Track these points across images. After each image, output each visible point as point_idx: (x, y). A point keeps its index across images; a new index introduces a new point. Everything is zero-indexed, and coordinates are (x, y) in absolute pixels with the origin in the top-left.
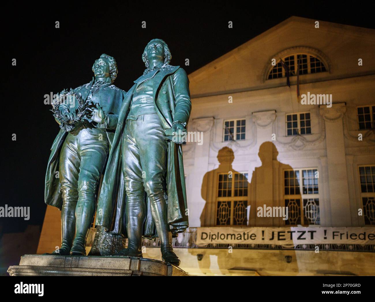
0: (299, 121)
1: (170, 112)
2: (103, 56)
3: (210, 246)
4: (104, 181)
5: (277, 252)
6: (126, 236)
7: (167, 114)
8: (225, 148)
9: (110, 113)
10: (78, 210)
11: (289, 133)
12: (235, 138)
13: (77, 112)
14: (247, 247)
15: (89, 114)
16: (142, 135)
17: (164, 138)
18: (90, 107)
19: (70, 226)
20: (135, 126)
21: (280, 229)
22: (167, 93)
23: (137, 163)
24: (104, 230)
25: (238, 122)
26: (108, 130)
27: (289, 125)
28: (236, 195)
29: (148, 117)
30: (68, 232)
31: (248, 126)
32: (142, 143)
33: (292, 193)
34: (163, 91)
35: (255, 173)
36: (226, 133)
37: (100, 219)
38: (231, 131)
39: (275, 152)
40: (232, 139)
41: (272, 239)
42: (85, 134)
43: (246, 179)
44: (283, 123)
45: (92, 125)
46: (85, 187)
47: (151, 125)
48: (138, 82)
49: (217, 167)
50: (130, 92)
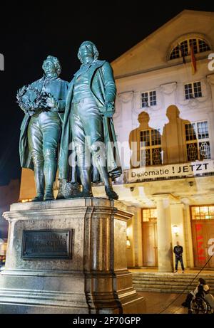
0: (193, 88)
1: (102, 95)
2: (49, 57)
3: (138, 181)
4: (61, 148)
5: (183, 180)
6: (81, 184)
7: (100, 97)
8: (143, 112)
9: (60, 99)
10: (45, 169)
11: (187, 98)
12: (149, 105)
13: (35, 101)
14: (163, 179)
15: (45, 101)
16: (84, 114)
17: (100, 114)
18: (45, 96)
19: (41, 181)
20: (78, 107)
21: (185, 165)
22: (98, 81)
24: (65, 181)
25: (151, 93)
26: (60, 112)
27: (186, 92)
28: (153, 144)
29: (87, 100)
30: (40, 185)
31: (157, 95)
32: (85, 119)
33: (191, 139)
34: (95, 80)
35: (166, 127)
36: (143, 101)
37: (61, 174)
38: (146, 100)
39: (177, 112)
40: (147, 106)
41: (180, 172)
42: (43, 117)
43: (159, 132)
44: (182, 91)
45: (48, 109)
46: (48, 154)
47: (89, 105)
48: (77, 74)
49: (138, 126)
50: (72, 83)
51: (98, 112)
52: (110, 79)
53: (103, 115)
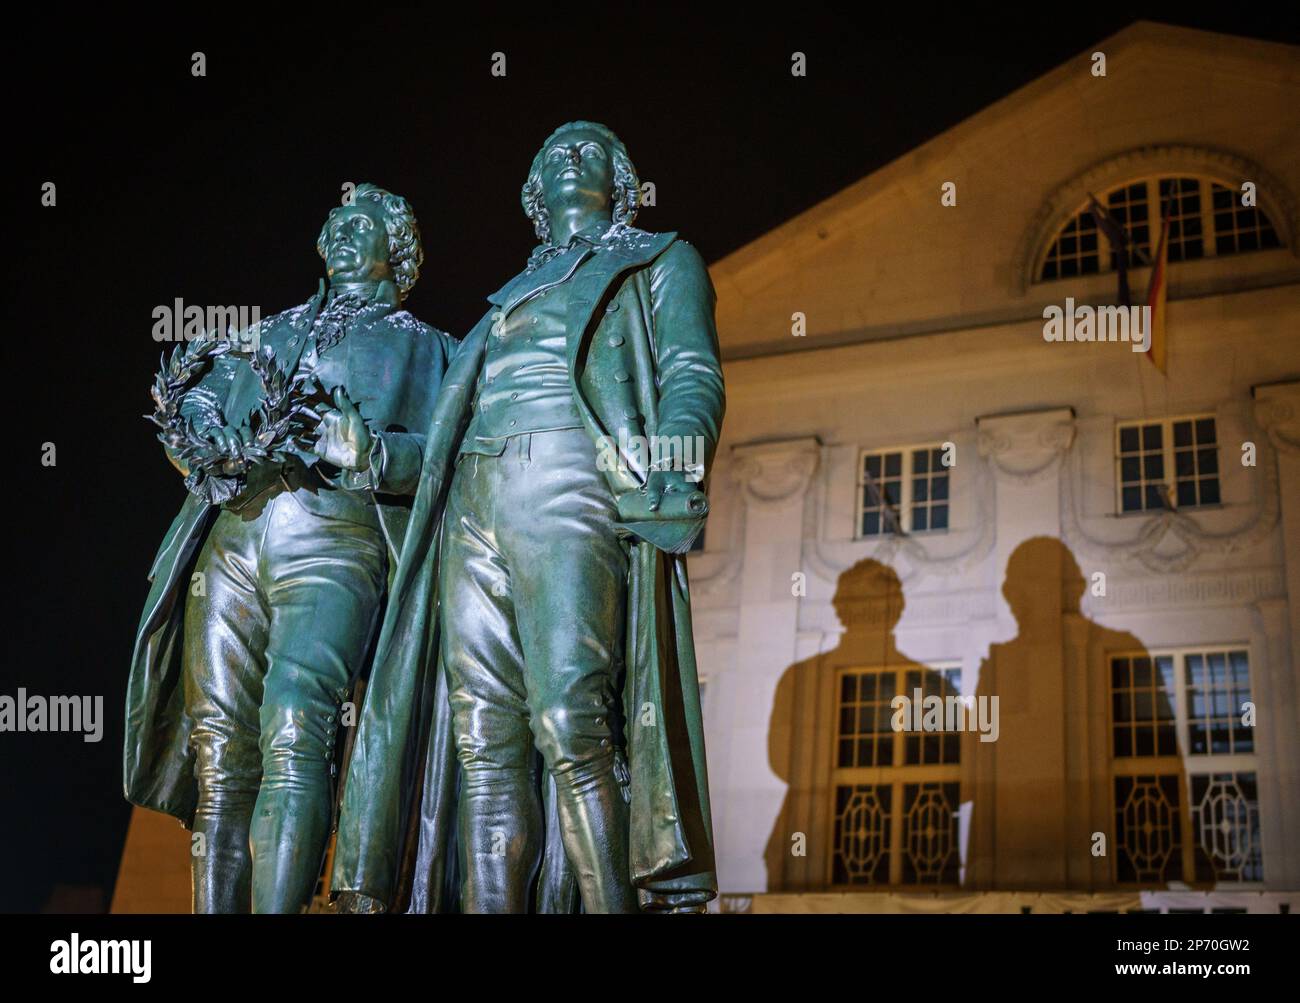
0: (1168, 451)
8: (866, 566)
9: (392, 428)
10: (261, 825)
11: (1131, 503)
12: (906, 524)
13: (255, 423)
15: (307, 431)
16: (522, 519)
18: (311, 401)
19: (229, 891)
20: (496, 479)
22: (626, 343)
23: (502, 633)
25: (920, 459)
26: (383, 499)
27: (1129, 470)
28: (911, 759)
29: (547, 445)
32: (524, 548)
33: (1145, 750)
34: (608, 338)
35: (996, 663)
36: (869, 501)
37: (351, 865)
38: (892, 496)
39: (1072, 583)
44: (1103, 462)
45: (319, 477)
46: (290, 732)
47: (559, 476)
48: (509, 296)
49: (832, 642)
50: (473, 344)
51: (604, 519)
52: (696, 335)
53: (633, 540)
